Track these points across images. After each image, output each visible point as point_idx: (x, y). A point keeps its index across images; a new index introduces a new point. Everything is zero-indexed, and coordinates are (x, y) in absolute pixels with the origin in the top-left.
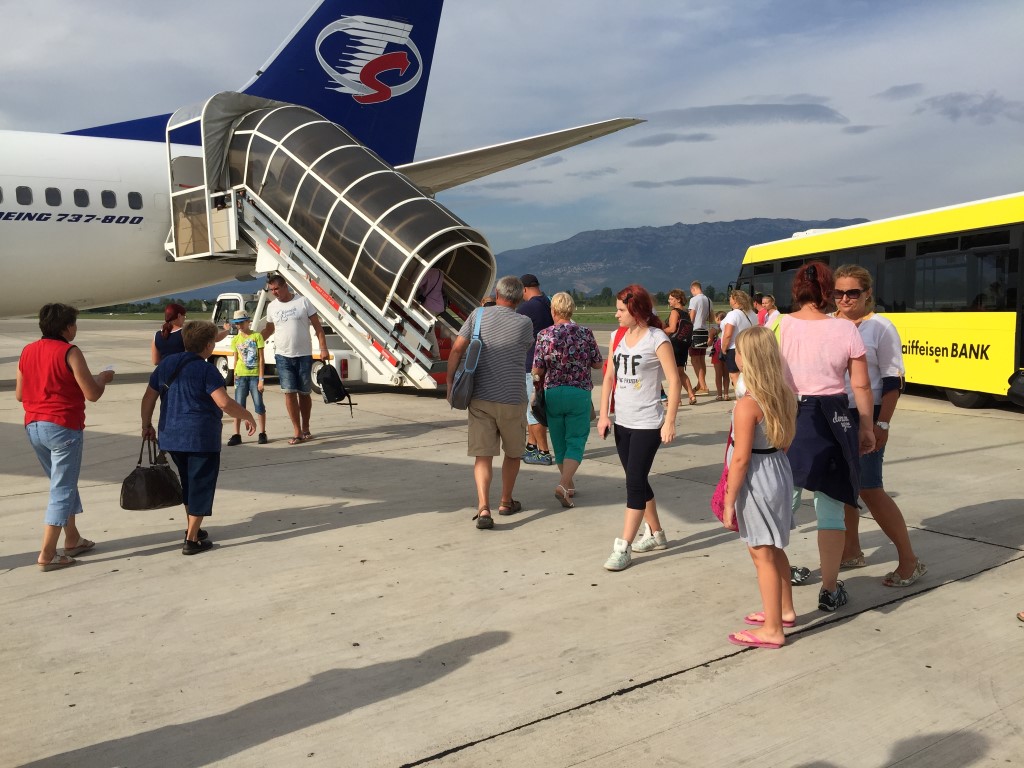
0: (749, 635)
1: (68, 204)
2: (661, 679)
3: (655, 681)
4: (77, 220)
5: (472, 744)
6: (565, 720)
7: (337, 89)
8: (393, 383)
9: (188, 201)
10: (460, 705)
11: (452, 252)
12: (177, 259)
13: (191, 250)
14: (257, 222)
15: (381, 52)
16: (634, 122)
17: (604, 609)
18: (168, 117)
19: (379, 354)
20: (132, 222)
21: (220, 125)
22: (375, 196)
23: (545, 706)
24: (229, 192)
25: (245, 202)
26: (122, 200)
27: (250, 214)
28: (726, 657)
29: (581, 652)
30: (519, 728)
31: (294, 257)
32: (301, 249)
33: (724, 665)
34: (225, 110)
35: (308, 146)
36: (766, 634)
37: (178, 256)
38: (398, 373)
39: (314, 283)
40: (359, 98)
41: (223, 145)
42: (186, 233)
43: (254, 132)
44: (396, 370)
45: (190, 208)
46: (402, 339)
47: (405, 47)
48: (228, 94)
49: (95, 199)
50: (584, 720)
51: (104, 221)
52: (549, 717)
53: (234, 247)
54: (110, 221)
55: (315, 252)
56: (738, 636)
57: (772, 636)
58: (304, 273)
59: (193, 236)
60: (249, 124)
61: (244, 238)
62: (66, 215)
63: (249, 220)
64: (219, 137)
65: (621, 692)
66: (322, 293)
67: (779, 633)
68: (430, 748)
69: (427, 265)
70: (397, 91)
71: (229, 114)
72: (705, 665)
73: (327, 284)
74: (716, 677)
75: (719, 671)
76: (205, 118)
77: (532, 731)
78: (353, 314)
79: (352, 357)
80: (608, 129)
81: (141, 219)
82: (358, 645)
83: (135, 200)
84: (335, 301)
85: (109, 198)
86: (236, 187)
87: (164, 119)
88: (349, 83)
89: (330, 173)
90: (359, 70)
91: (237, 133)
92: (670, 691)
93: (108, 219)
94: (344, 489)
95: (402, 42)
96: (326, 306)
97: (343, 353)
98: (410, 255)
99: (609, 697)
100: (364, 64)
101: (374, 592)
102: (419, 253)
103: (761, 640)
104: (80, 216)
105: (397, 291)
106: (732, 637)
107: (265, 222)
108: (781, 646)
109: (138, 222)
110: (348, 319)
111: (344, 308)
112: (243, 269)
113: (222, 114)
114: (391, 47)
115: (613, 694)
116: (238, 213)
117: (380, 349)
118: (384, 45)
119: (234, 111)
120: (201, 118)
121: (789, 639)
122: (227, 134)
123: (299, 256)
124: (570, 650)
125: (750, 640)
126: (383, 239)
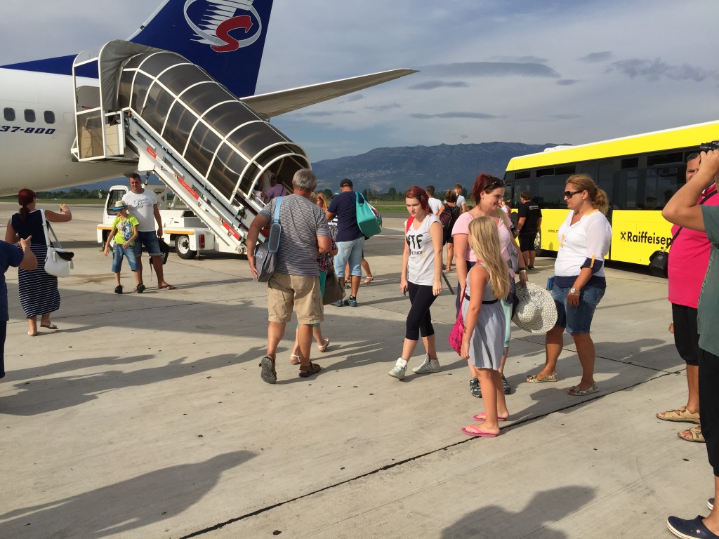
0: (474, 428)
2: (414, 459)
3: (410, 460)
4: (6, 130)
5: (280, 505)
6: (346, 487)
7: (199, 41)
8: (237, 252)
9: (88, 118)
10: (273, 478)
11: (280, 160)
12: (80, 160)
13: (90, 154)
14: (139, 135)
15: (231, 15)
16: (411, 72)
17: (377, 411)
18: (74, 57)
19: (227, 231)
20: (47, 133)
21: (112, 64)
22: (226, 118)
23: (333, 478)
24: (119, 112)
25: (131, 120)
26: (40, 116)
27: (134, 129)
28: (459, 443)
29: (359, 440)
30: (313, 493)
31: (166, 161)
32: (171, 155)
33: (458, 449)
34: (116, 53)
35: (177, 80)
36: (487, 428)
37: (81, 158)
38: (241, 245)
39: (180, 180)
40: (215, 48)
41: (115, 79)
42: (87, 142)
43: (138, 70)
44: (239, 242)
45: (90, 124)
46: (244, 221)
47: (249, 13)
48: (118, 42)
49: (20, 115)
50: (360, 487)
51: (26, 132)
52: (335, 486)
53: (122, 152)
54: (31, 131)
55: (182, 158)
56: (468, 429)
57: (491, 428)
58: (173, 172)
59: (92, 144)
60: (134, 63)
61: (129, 146)
63: (133, 133)
64: (112, 72)
65: (386, 468)
66: (186, 187)
67: (495, 426)
68: (250, 508)
69: (262, 169)
70: (243, 43)
71: (118, 56)
72: (445, 449)
73: (190, 181)
74: (451, 457)
75: (454, 452)
76: (102, 58)
77: (323, 495)
78: (209, 202)
79: (208, 233)
80: (393, 76)
81: (54, 130)
82: (202, 436)
83: (49, 117)
84: (195, 193)
85: (30, 115)
86: (124, 109)
87: (72, 58)
89: (193, 101)
90: (216, 28)
91: (125, 70)
92: (419, 467)
93: (29, 130)
94: (198, 327)
95: (247, 8)
96: (189, 196)
97: (201, 230)
98: (250, 161)
99: (377, 471)
100: (219, 23)
101: (216, 399)
102: (256, 160)
103: (483, 432)
104: (9, 127)
105: (241, 187)
106: (464, 429)
107: (145, 135)
108: (497, 435)
109: (51, 133)
110: (205, 206)
111: (202, 198)
112: (129, 168)
113: (114, 56)
114: (239, 12)
115: (380, 469)
116: (126, 128)
117: (227, 228)
118: (234, 10)
119: (122, 54)
120: (98, 58)
121: (503, 430)
122: (118, 70)
123: (170, 160)
124: (352, 439)
125: (476, 432)
126: (231, 149)
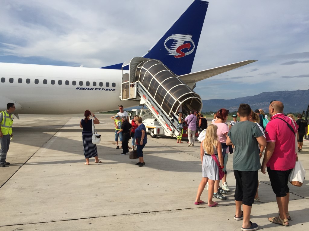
1: (98, 86)
3: (154, 212)
4: (100, 90)
7: (170, 54)
8: (170, 136)
9: (126, 85)
10: (105, 210)
11: (191, 99)
12: (122, 100)
13: (126, 98)
14: (141, 91)
15: (183, 43)
16: (254, 61)
18: (122, 64)
19: (167, 127)
20: (113, 90)
21: (134, 65)
22: (169, 84)
23: (123, 213)
24: (135, 83)
25: (139, 85)
26: (111, 85)
27: (140, 88)
29: (144, 203)
31: (149, 100)
32: (151, 98)
33: (175, 211)
34: (136, 62)
35: (154, 71)
38: (172, 133)
39: (153, 107)
40: (176, 56)
41: (135, 71)
42: (125, 93)
43: (142, 67)
45: (125, 87)
46: (173, 124)
47: (190, 42)
48: (137, 58)
49: (104, 84)
50: (129, 217)
51: (106, 90)
52: (121, 215)
53: (135, 97)
55: (154, 99)
58: (151, 104)
60: (141, 65)
61: (138, 94)
62: (97, 89)
63: (139, 90)
64: (134, 68)
65: (143, 213)
66: (155, 110)
70: (187, 54)
71: (137, 63)
73: (156, 107)
74: (170, 213)
76: (131, 64)
78: (162, 116)
79: (161, 128)
81: (115, 89)
83: (114, 85)
84: (158, 112)
85: (107, 84)
86: (137, 81)
88: (173, 53)
90: (176, 49)
91: (139, 67)
95: (189, 40)
96: (154, 112)
97: (159, 127)
98: (176, 100)
99: (139, 213)
100: (177, 47)
102: (179, 100)
104: (100, 89)
105: (172, 110)
107: (143, 91)
111: (160, 114)
112: (138, 102)
114: (186, 42)
115: (141, 213)
116: (137, 88)
118: (184, 42)
120: (129, 64)
122: (136, 67)
126: (170, 96)
